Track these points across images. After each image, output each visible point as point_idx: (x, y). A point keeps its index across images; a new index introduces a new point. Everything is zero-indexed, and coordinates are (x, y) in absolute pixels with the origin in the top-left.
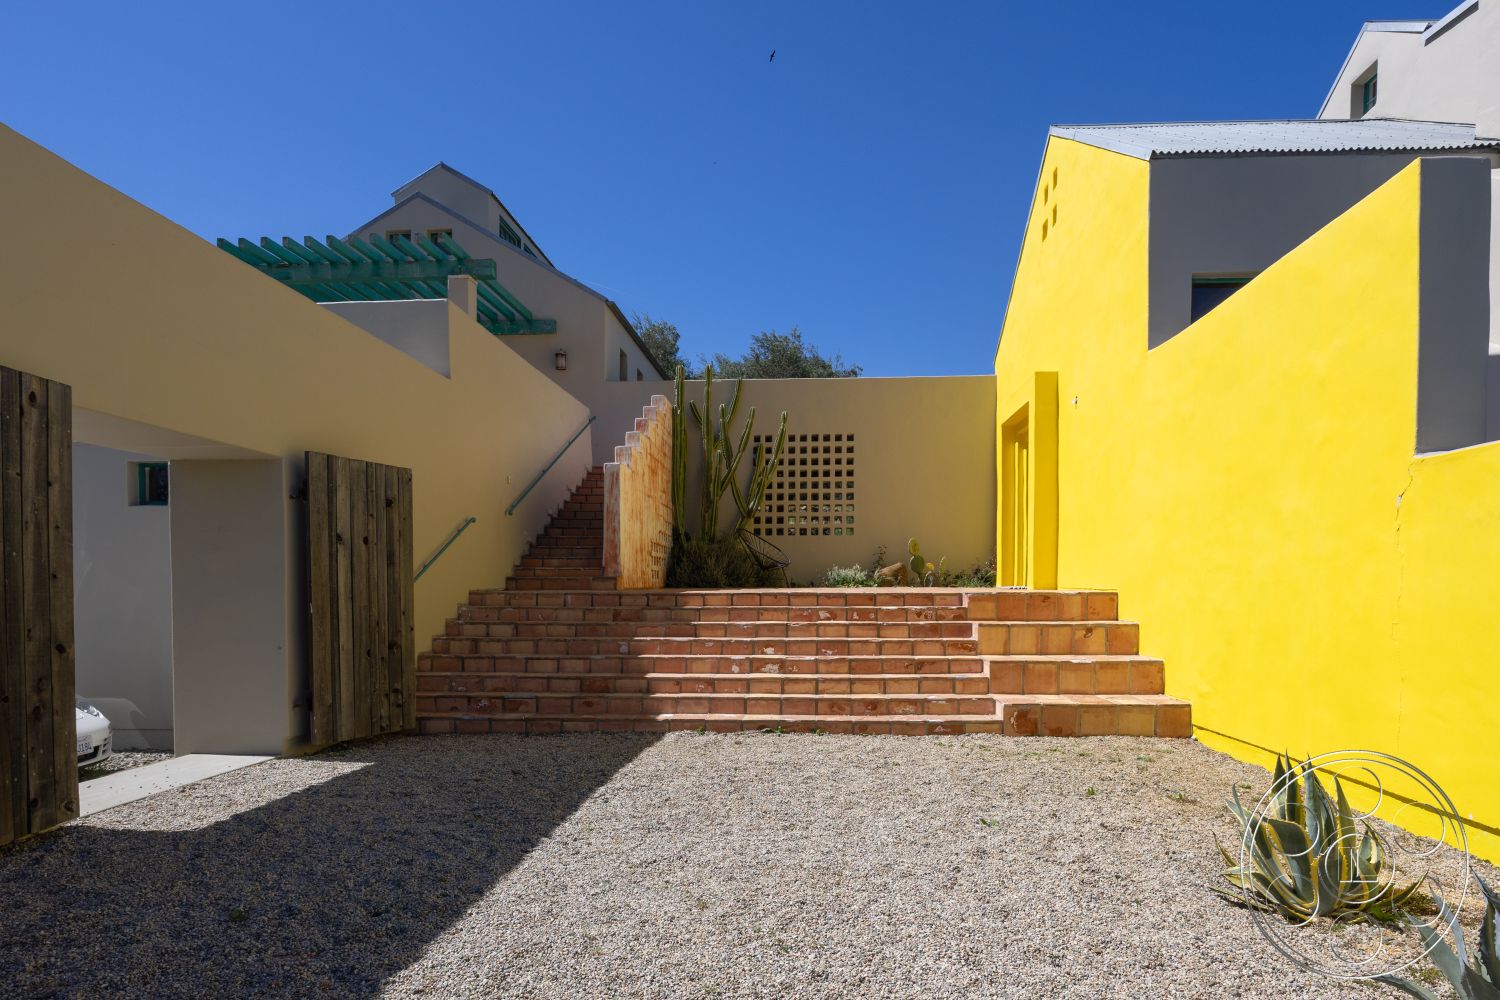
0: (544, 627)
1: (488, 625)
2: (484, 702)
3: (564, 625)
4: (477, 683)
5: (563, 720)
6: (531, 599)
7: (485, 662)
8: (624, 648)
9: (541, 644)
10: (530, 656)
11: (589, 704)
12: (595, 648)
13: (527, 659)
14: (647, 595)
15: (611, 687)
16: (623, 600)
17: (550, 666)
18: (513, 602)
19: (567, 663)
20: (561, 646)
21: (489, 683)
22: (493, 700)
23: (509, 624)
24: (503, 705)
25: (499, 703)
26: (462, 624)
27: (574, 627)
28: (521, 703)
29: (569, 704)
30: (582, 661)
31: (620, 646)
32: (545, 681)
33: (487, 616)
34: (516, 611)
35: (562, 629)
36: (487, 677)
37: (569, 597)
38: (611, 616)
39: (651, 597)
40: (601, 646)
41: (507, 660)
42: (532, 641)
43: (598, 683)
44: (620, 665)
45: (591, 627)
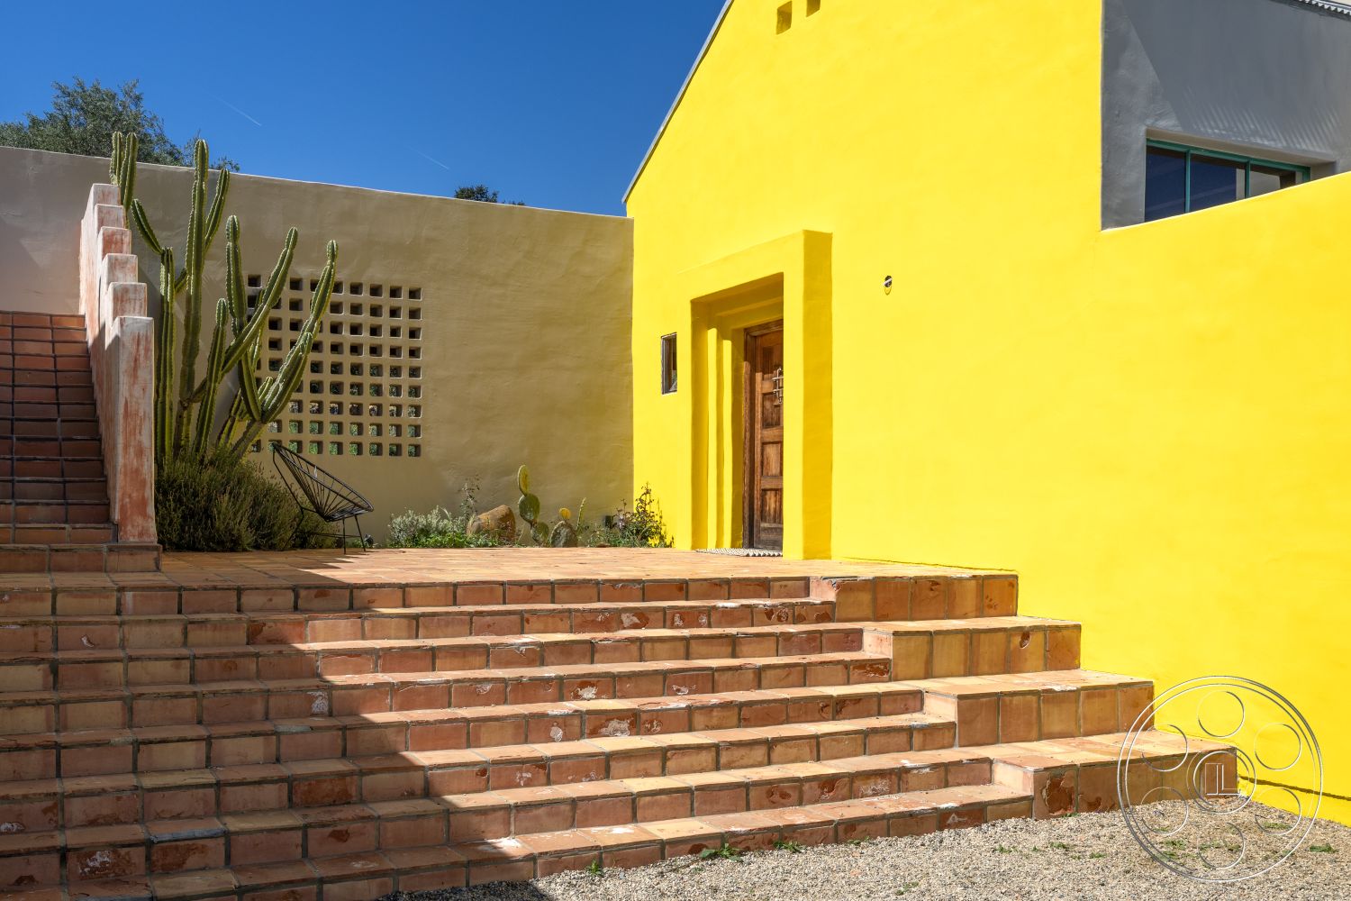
2: (101, 858)
3: (167, 659)
8: (320, 705)
9: (140, 705)
11: (341, 836)
12: (259, 707)
13: (138, 745)
15: (353, 791)
16: (244, 599)
22: (123, 851)
24: (148, 858)
25: (138, 855)
27: (187, 664)
28: (190, 850)
29: (299, 841)
31: (312, 699)
35: (163, 668)
36: (74, 795)
38: (242, 635)
40: (272, 701)
41: (89, 749)
42: (119, 699)
43: (326, 787)
44: (340, 741)
45: (225, 660)
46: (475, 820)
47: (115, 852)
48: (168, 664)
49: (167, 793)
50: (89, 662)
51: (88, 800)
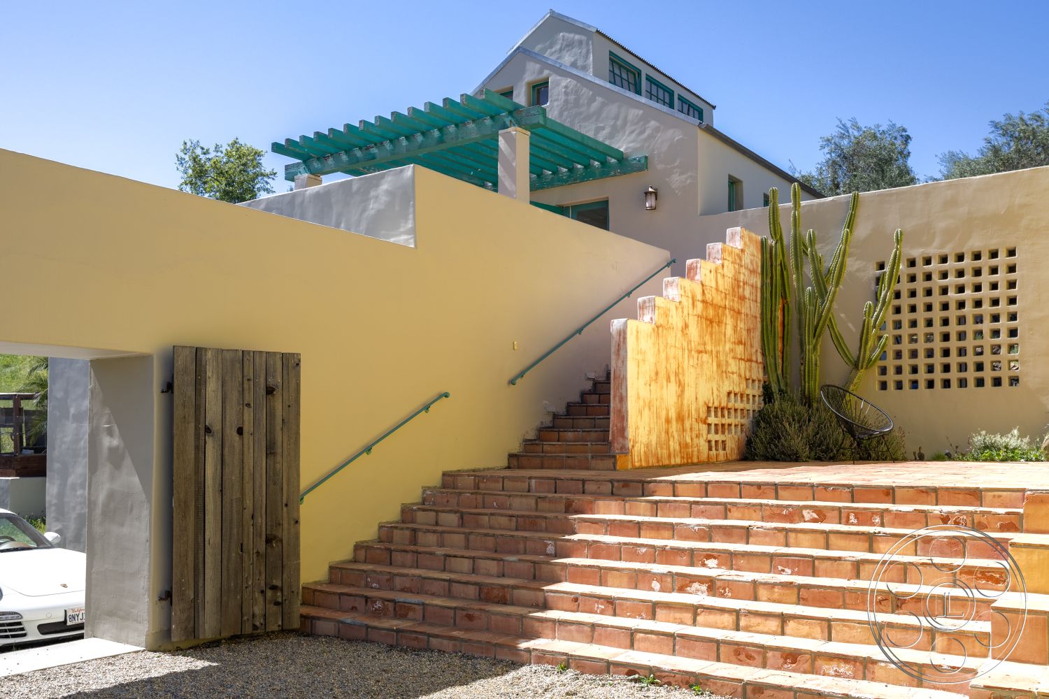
0: (486, 518)
1: (437, 512)
2: (378, 605)
3: (506, 516)
4: (388, 580)
5: (429, 635)
6: (498, 482)
7: (409, 556)
8: (550, 549)
9: (472, 537)
10: (452, 552)
11: (470, 618)
12: (521, 546)
14: (611, 481)
15: (508, 597)
17: (466, 565)
18: (482, 485)
19: (483, 564)
20: (490, 542)
21: (398, 581)
22: (386, 603)
23: (456, 512)
24: (395, 609)
25: (391, 605)
26: (415, 510)
27: (514, 519)
28: (409, 609)
29: (452, 615)
30: (495, 562)
31: (546, 545)
32: (446, 583)
33: (448, 501)
34: (474, 496)
35: (503, 521)
36: (397, 575)
37: (533, 481)
38: (562, 507)
39: (616, 484)
40: (528, 543)
41: (428, 556)
42: (464, 533)
43: (496, 592)
44: (532, 570)
45: (531, 520)
46: (537, 624)
47: (383, 603)
48: (507, 518)
49: (430, 581)
50: (475, 514)
51: (402, 578)
